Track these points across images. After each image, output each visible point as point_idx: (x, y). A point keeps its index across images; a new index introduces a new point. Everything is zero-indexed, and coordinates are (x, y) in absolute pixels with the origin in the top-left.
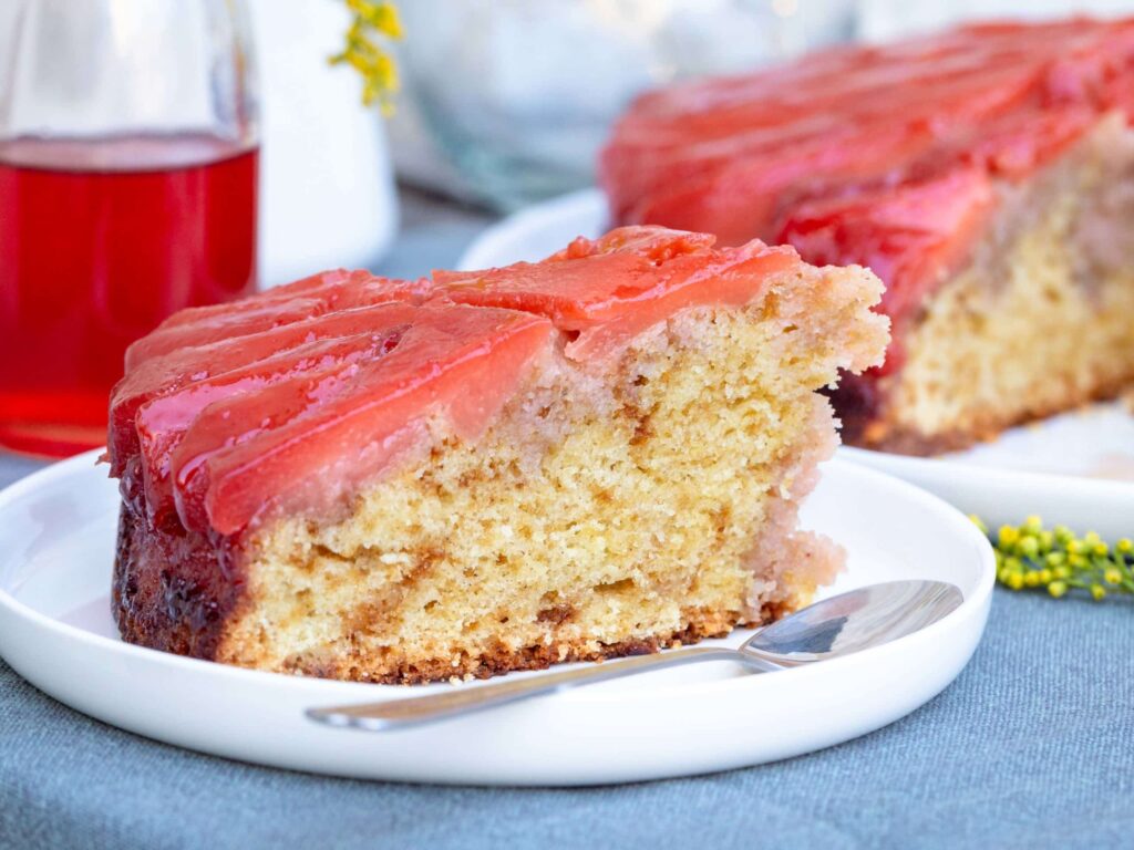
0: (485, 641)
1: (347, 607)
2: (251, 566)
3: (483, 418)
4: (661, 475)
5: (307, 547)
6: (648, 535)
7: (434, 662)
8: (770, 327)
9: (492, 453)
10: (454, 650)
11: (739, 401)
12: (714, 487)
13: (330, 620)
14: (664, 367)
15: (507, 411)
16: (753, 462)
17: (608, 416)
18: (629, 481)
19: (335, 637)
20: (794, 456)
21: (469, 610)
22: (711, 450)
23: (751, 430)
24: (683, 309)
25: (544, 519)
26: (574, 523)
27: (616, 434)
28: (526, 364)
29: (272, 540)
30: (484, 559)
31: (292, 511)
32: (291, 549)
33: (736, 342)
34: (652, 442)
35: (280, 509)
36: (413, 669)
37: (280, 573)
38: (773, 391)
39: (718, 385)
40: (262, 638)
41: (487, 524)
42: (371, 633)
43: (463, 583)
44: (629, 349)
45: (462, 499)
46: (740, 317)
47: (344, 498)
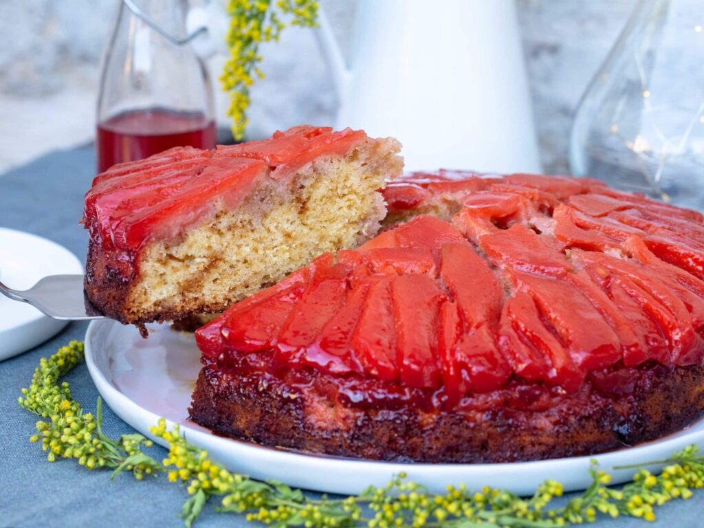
0: (239, 295)
1: (180, 281)
2: (142, 263)
3: (237, 202)
4: (312, 226)
5: (165, 255)
6: (308, 252)
7: (217, 303)
8: (356, 164)
9: (241, 217)
10: (225, 299)
11: (344, 195)
12: (335, 231)
13: (173, 286)
14: (312, 181)
15: (247, 199)
16: (351, 221)
17: (289, 202)
18: (299, 229)
19: (175, 293)
20: (368, 218)
21: (232, 283)
22: (332, 216)
23: (349, 207)
24: (319, 157)
25: (263, 245)
26: (276, 247)
27: (292, 209)
28: (254, 180)
29: (150, 252)
30: (238, 261)
31: (159, 239)
32: (158, 256)
33: (342, 170)
34: (308, 213)
35: (154, 239)
36: (208, 306)
37: (153, 266)
38: (358, 191)
39: (335, 189)
40: (145, 293)
41: (239, 247)
42: (190, 291)
43: (229, 271)
44: (297, 174)
45: (228, 236)
46: (343, 161)
47: (180, 234)
